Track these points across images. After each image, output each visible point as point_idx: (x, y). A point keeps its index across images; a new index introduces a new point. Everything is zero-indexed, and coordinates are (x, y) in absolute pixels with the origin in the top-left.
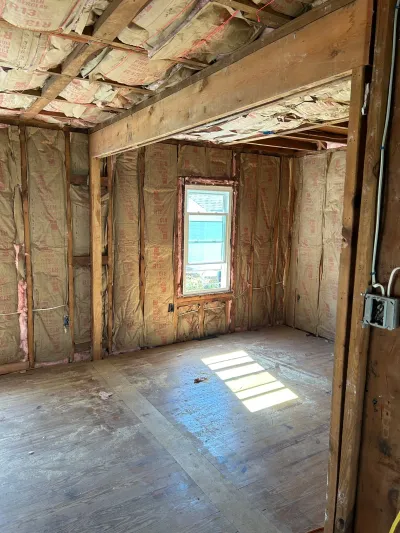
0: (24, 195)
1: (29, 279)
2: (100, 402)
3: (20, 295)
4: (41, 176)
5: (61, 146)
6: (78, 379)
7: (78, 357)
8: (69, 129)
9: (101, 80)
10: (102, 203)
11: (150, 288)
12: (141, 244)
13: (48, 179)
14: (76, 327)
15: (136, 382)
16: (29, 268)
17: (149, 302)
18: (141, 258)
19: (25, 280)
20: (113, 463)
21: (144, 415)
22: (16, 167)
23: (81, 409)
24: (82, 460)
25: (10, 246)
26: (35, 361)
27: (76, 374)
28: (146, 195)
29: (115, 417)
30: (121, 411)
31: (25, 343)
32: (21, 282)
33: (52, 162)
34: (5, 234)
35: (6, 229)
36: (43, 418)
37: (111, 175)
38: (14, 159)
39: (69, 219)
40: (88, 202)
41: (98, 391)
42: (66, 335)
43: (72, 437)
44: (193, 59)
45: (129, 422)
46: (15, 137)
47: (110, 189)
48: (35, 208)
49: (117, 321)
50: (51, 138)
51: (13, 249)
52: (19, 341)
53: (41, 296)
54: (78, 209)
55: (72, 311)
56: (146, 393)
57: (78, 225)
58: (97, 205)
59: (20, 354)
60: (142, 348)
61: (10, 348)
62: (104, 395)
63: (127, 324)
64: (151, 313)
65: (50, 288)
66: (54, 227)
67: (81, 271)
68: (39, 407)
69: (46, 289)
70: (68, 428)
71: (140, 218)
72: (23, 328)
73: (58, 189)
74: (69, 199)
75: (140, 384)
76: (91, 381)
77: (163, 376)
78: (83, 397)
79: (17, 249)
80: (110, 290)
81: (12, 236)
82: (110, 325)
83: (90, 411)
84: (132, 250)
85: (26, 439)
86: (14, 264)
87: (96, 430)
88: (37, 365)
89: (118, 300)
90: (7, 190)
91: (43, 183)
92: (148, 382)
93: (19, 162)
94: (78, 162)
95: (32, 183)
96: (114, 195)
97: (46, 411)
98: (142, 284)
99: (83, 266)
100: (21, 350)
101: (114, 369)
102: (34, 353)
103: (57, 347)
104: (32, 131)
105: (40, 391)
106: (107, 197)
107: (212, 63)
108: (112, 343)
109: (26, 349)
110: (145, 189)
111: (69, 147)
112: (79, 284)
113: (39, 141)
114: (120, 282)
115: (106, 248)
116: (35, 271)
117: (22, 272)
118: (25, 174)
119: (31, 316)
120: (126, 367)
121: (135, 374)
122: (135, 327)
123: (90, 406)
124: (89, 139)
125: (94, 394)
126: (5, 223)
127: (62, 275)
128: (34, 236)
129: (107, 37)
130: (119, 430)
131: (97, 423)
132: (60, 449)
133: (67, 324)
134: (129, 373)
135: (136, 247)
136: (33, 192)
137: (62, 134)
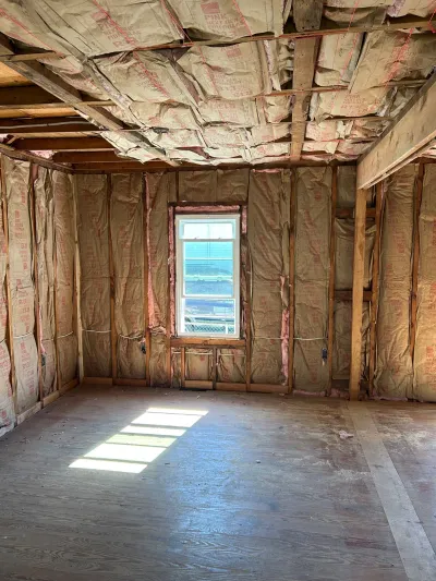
0: (292, 230)
1: (292, 308)
2: (337, 440)
3: (283, 323)
4: (308, 213)
5: (328, 182)
6: (327, 413)
7: (335, 393)
8: (336, 164)
9: (329, 118)
10: (367, 236)
11: (423, 331)
12: (414, 281)
13: (314, 215)
14: (335, 362)
15: (385, 432)
16: (292, 298)
17: (420, 348)
18: (413, 296)
19: (288, 309)
20: (321, 497)
21: (376, 466)
22: (286, 207)
23: (316, 440)
24: (296, 483)
25: (277, 277)
26: (293, 387)
27: (327, 408)
28: (421, 224)
29: (345, 458)
30: (354, 454)
31: (286, 368)
32: (285, 311)
33: (318, 198)
34: (273, 266)
35: (275, 262)
36: (280, 437)
37: (380, 204)
38: (284, 199)
39: (332, 252)
40: (351, 234)
41: (340, 429)
42: (323, 368)
43: (296, 461)
44: (405, 79)
45: (357, 467)
46: (287, 179)
47: (377, 220)
48: (301, 243)
49: (380, 364)
50: (319, 175)
51: (280, 280)
52: (281, 365)
53: (301, 325)
54: (342, 243)
55: (330, 346)
56: (390, 445)
57: (340, 258)
58: (360, 238)
59: (281, 378)
60: (411, 400)
61: (272, 370)
62: (344, 434)
63: (392, 369)
64: (424, 361)
65: (310, 319)
66: (317, 260)
67: (342, 305)
68: (281, 428)
69: (306, 320)
70: (298, 452)
71: (413, 251)
72: (285, 354)
73: (323, 224)
74: (333, 233)
75: (388, 435)
76: (338, 418)
77: (421, 435)
78: (323, 430)
79: (283, 280)
80: (373, 328)
81: (279, 268)
82: (372, 366)
83: (323, 445)
84: (401, 286)
85: (260, 450)
86: (279, 294)
87: (321, 463)
88: (295, 391)
89: (383, 341)
90: (277, 227)
91: (309, 219)
92: (399, 436)
93: (288, 201)
94: (344, 195)
95: (299, 220)
96: (382, 226)
97: (285, 432)
98: (412, 326)
99: (344, 301)
100: (282, 374)
101: (368, 413)
102: (293, 380)
103: (315, 379)
104: (301, 171)
105: (287, 415)
106: (373, 229)
107: (429, 76)
108: (373, 387)
109: (286, 374)
110: (422, 217)
111: (336, 181)
112: (339, 319)
113: (307, 179)
114: (386, 321)
115: (371, 283)
116: (296, 302)
117: (286, 302)
118: (293, 211)
119: (291, 344)
120: (381, 415)
121: (387, 424)
122: (402, 375)
123: (325, 440)
124: (356, 171)
125: (334, 430)
126: (275, 258)
127: (323, 308)
128: (299, 269)
129: (304, 86)
130: (342, 470)
131: (325, 457)
132: (281, 466)
133: (325, 356)
134: (381, 421)
135: (406, 283)
136: (300, 228)
137: (330, 169)
